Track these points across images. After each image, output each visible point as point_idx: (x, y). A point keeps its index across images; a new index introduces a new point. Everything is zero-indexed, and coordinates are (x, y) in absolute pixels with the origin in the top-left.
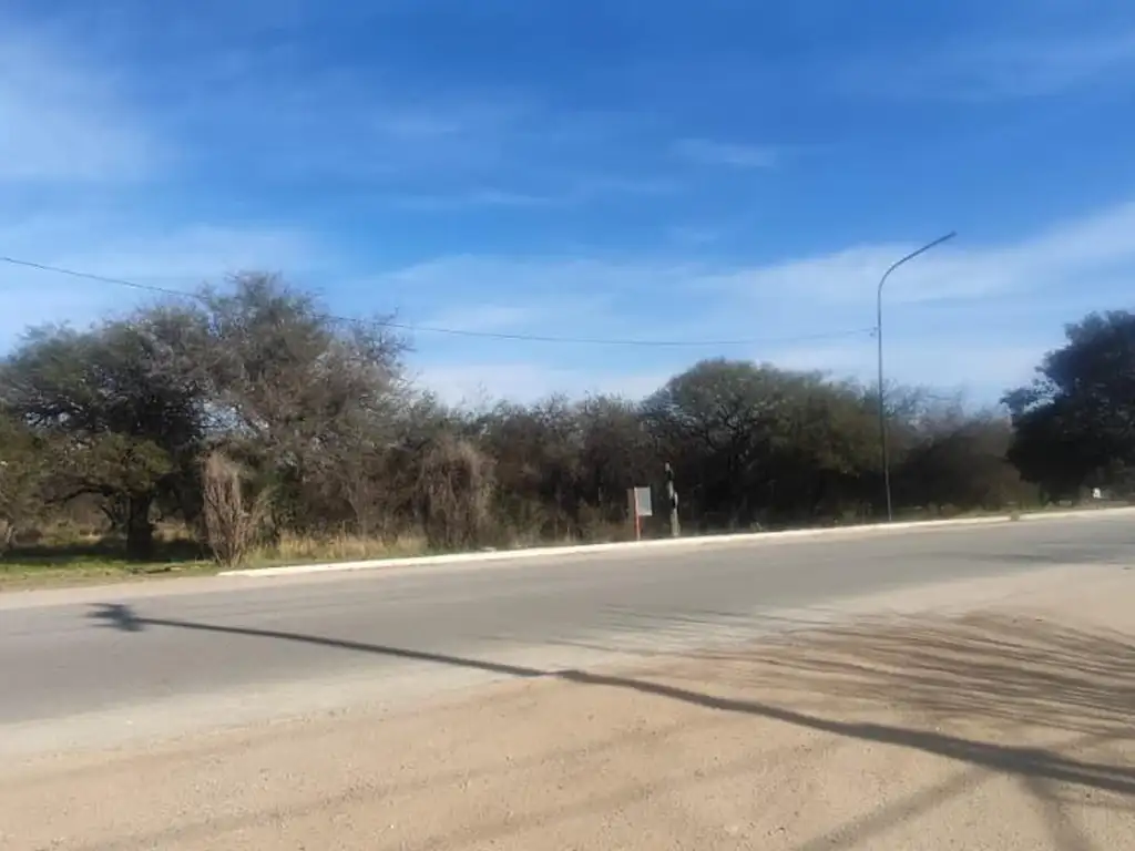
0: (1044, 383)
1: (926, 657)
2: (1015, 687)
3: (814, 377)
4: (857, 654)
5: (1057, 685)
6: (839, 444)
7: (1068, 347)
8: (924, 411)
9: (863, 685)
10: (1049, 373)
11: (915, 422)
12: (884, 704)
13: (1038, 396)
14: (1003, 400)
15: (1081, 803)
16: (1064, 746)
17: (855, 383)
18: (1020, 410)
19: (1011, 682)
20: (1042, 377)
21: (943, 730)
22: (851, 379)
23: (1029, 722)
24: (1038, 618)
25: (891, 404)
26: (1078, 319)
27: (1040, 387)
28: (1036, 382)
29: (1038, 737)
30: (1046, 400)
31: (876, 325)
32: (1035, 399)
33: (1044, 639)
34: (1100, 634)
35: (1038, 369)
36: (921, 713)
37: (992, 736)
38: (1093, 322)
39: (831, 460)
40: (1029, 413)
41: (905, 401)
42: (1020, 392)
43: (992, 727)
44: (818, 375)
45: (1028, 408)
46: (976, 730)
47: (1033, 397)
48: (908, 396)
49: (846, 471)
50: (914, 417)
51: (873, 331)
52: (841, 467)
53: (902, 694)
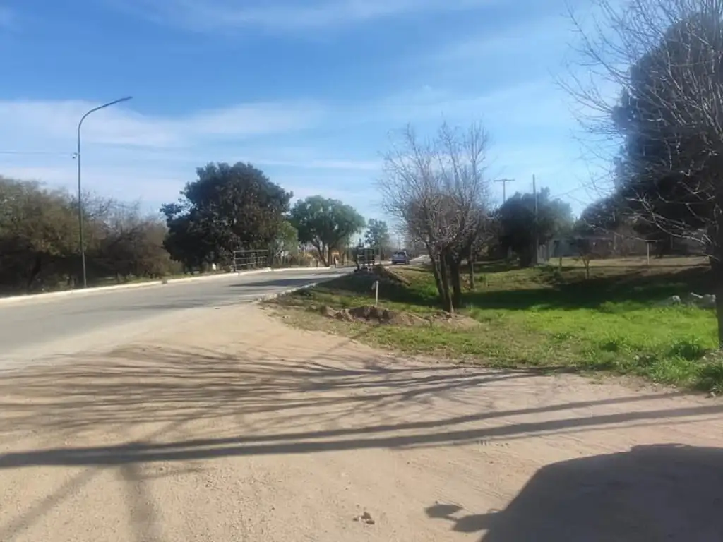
0: (184, 201)
1: (73, 386)
2: (133, 397)
3: (32, 185)
4: (17, 393)
5: (159, 391)
6: (50, 235)
7: (198, 181)
8: (113, 215)
9: (10, 419)
10: (188, 196)
11: (108, 222)
12: (26, 432)
13: (181, 209)
14: (161, 210)
15: (155, 477)
16: (155, 434)
17: (65, 193)
18: (171, 217)
19: (131, 394)
20: (184, 198)
21: (70, 443)
22: (63, 189)
23: (135, 422)
24: (158, 346)
25: (91, 209)
26: (204, 166)
27: (182, 204)
28: (180, 200)
29: (139, 433)
30: (185, 212)
31: (77, 152)
32: (180, 211)
33: (161, 359)
34: (194, 351)
35: (181, 193)
36: (56, 434)
37: (106, 440)
38: (211, 168)
39: (42, 245)
40: (177, 220)
41: (101, 207)
42: (172, 206)
43: (108, 432)
44: (36, 183)
45: (176, 216)
46: (96, 438)
47: (179, 209)
48: (103, 204)
49: (54, 253)
50: (106, 218)
51: (74, 156)
52: (51, 251)
53: (46, 420)
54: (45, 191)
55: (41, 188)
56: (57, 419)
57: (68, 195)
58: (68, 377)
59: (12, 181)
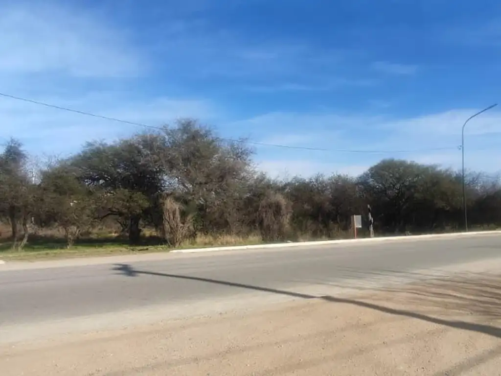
1: (486, 292)
3: (433, 167)
4: (453, 290)
6: (445, 197)
8: (482, 183)
9: (457, 304)
11: (478, 188)
12: (467, 313)
21: (493, 325)
22: (450, 168)
25: (467, 180)
31: (461, 145)
39: (441, 204)
41: (473, 178)
48: (475, 176)
49: (448, 209)
50: (478, 186)
51: (460, 147)
52: (445, 207)
53: (475, 308)
54: (441, 171)
55: (439, 169)
56: (482, 309)
57: (452, 172)
58: (481, 286)
59: (423, 165)
